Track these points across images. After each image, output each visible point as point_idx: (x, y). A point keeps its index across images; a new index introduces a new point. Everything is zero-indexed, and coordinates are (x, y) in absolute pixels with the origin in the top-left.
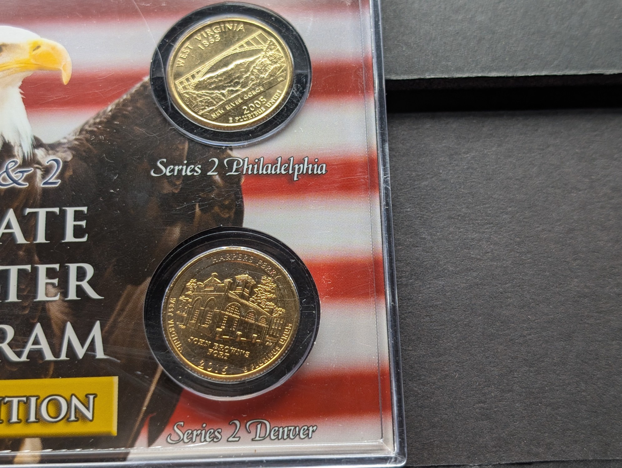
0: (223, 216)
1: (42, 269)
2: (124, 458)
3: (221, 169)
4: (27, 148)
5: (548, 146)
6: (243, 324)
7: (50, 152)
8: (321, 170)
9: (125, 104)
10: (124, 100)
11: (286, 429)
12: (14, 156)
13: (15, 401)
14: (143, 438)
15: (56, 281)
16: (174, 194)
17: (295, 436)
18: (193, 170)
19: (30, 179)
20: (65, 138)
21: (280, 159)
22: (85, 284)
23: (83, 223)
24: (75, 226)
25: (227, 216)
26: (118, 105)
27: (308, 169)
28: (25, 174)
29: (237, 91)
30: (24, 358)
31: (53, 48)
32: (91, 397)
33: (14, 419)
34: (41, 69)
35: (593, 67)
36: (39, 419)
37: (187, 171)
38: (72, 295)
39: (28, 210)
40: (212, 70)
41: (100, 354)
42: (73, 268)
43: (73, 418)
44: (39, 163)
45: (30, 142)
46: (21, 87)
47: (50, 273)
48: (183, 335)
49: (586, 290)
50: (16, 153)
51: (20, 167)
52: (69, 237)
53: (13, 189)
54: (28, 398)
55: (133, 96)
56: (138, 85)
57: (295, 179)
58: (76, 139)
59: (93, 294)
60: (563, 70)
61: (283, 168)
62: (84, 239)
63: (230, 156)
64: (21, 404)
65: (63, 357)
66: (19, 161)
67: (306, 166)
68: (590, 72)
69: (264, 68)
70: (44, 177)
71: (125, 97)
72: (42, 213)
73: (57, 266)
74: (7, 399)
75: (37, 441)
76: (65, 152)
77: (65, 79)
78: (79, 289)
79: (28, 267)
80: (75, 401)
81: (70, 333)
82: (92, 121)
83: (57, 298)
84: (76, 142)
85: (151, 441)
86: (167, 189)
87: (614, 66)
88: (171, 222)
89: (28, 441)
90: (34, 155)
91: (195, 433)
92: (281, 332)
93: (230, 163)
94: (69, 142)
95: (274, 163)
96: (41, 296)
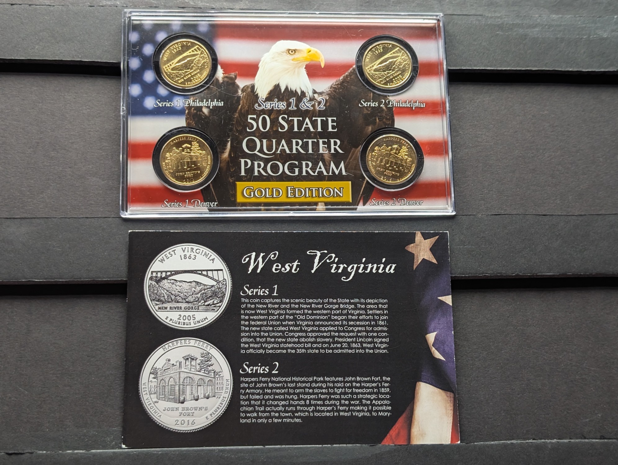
0: (387, 123)
1: (321, 141)
2: (356, 209)
3: (386, 104)
4: (311, 94)
5: (509, 98)
6: (396, 164)
7: (320, 95)
8: (423, 105)
9: (347, 76)
10: (347, 75)
11: (412, 202)
12: (306, 97)
13: (314, 189)
14: (361, 203)
15: (326, 146)
16: (368, 113)
17: (415, 204)
18: (375, 104)
19: (313, 106)
20: (325, 90)
21: (407, 101)
22: (337, 147)
23: (335, 124)
24: (332, 125)
25: (388, 123)
26: (344, 77)
27: (418, 105)
28: (311, 104)
29: (391, 73)
30: (316, 174)
31: (316, 52)
32: (342, 189)
33: (314, 196)
34: (312, 60)
35: (528, 67)
36: (323, 196)
37: (373, 105)
38: (333, 151)
39: (314, 118)
40: (381, 63)
41: (344, 173)
42: (332, 141)
43: (335, 196)
44: (316, 100)
45: (312, 91)
46: (305, 68)
47: (324, 143)
48: (375, 167)
49: (521, 155)
50: (307, 96)
51: (309, 101)
52: (330, 129)
53: (307, 110)
54: (318, 188)
55: (349, 73)
56: (351, 69)
57: (414, 109)
58: (329, 91)
59: (341, 151)
60: (516, 67)
61: (409, 105)
62: (336, 130)
63: (389, 99)
64: (316, 190)
65: (330, 174)
66: (308, 99)
67: (417, 104)
68: (527, 69)
69: (400, 64)
70: (318, 106)
71: (346, 74)
72: (319, 119)
73: (326, 140)
74: (311, 189)
75: (323, 204)
76: (325, 95)
77: (323, 66)
78: (335, 149)
79: (316, 140)
80: (336, 190)
81: (332, 165)
82: (335, 84)
83: (327, 152)
84: (330, 92)
85: (364, 204)
86: (366, 112)
87: (536, 67)
88: (368, 125)
89: (319, 203)
90: (314, 96)
91: (380, 202)
92: (411, 167)
93: (389, 102)
94: (327, 92)
95: (406, 102)
96: (321, 151)
